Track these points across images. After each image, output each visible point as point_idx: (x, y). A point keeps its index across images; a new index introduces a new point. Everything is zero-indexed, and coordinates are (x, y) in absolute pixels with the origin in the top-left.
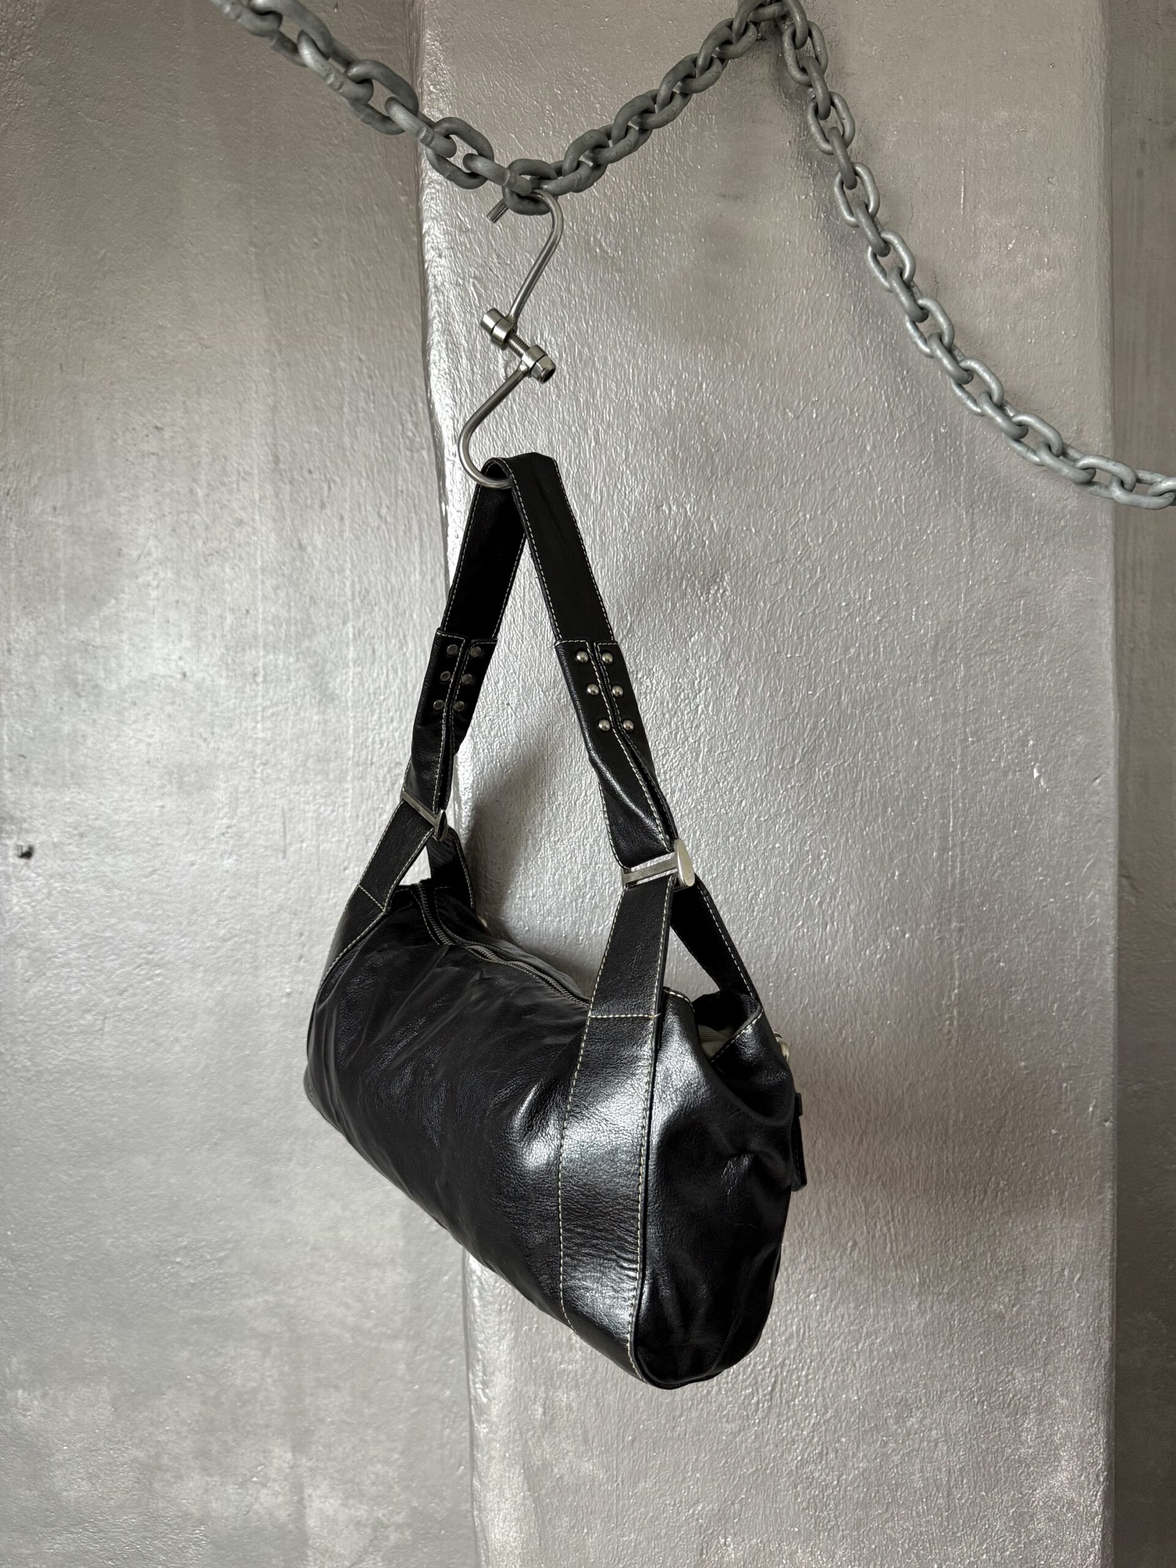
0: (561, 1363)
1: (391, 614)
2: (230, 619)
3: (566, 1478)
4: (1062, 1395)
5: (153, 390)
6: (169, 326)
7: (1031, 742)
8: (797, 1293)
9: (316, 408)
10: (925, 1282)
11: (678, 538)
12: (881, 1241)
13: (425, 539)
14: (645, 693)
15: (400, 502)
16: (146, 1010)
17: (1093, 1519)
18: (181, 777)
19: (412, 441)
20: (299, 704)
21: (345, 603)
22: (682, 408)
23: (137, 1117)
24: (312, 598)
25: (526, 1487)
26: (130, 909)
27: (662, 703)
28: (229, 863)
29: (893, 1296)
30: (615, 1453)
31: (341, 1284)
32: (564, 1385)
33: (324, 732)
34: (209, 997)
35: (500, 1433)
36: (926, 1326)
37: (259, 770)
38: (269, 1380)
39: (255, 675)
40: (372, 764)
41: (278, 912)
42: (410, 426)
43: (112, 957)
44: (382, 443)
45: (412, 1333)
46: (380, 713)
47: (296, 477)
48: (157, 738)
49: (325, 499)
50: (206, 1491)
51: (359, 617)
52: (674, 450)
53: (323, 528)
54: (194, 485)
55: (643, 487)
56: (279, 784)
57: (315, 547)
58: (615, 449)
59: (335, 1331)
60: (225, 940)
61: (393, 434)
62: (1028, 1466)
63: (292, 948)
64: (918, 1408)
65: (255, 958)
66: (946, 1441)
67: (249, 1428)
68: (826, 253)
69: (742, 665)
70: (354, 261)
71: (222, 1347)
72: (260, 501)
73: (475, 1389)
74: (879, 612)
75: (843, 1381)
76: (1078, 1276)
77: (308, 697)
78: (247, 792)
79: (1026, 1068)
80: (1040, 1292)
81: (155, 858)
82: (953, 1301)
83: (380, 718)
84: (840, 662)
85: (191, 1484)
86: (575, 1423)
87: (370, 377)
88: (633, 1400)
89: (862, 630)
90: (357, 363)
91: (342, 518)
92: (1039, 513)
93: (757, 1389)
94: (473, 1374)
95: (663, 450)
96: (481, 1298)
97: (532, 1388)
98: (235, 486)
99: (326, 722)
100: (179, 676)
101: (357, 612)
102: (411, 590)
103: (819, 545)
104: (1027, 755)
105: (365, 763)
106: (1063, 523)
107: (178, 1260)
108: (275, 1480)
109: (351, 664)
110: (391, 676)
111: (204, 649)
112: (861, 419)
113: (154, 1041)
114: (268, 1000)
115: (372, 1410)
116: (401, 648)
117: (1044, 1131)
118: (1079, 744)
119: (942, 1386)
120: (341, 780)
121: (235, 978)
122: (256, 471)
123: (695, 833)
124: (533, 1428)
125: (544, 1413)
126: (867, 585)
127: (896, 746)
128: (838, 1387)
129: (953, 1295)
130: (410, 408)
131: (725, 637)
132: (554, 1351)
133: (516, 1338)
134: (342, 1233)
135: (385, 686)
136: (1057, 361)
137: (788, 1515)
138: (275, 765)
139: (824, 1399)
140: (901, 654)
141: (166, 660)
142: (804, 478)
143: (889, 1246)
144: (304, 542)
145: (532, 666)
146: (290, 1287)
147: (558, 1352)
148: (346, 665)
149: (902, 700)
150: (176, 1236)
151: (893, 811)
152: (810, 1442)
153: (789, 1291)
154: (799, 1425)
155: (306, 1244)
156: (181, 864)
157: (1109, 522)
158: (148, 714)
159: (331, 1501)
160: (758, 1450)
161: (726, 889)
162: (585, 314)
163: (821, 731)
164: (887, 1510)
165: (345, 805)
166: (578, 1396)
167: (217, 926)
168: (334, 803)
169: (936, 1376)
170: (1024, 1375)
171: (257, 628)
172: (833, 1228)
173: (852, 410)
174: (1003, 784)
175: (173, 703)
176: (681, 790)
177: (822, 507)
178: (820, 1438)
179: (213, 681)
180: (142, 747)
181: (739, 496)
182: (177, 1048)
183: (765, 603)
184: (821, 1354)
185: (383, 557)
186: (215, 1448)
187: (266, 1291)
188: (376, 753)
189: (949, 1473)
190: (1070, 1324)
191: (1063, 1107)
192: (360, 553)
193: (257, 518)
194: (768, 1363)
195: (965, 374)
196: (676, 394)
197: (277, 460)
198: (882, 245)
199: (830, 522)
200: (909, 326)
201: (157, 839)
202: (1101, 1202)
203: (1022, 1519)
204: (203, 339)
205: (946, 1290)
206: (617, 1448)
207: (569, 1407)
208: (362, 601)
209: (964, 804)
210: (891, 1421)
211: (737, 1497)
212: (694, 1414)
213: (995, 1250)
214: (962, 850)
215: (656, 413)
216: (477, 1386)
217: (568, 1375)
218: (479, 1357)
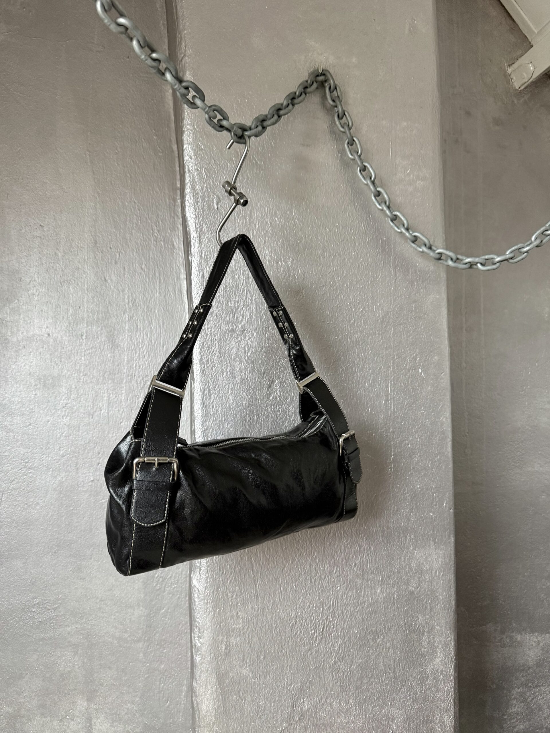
0: (233, 625)
1: (145, 310)
2: (71, 310)
3: (235, 677)
4: (437, 625)
5: (40, 209)
6: (49, 182)
7: (418, 359)
8: (332, 587)
9: (114, 221)
10: (383, 579)
12: (366, 563)
13: (161, 278)
15: (151, 263)
16: (23, 490)
17: (450, 677)
18: (45, 381)
19: (157, 238)
20: (102, 348)
21: (125, 305)
22: (286, 225)
23: (16, 541)
24: (109, 302)
25: (217, 684)
26: (17, 442)
28: (66, 420)
29: (371, 586)
30: (256, 664)
31: (113, 617)
32: (234, 635)
33: (113, 361)
34: (54, 483)
35: (206, 659)
36: (384, 598)
37: (82, 378)
38: (77, 666)
39: (82, 335)
40: (135, 375)
41: (89, 443)
42: (156, 231)
43: (8, 465)
44: (143, 238)
45: (146, 638)
46: (139, 353)
47: (104, 250)
48: (34, 363)
49: (117, 260)
50: (43, 726)
51: (131, 311)
52: (283, 240)
53: (116, 272)
54: (57, 252)
55: (271, 254)
56: (91, 385)
57: (112, 280)
58: (261, 239)
59: (110, 640)
60: (63, 456)
61: (149, 234)
62: (425, 656)
63: (94, 459)
64: (381, 634)
65: (77, 464)
66: (393, 648)
67: (66, 691)
68: (341, 169)
70: (133, 161)
71: (54, 652)
72: (87, 260)
73: (195, 640)
74: (361, 307)
75: (351, 625)
76: (442, 574)
77: (106, 346)
78: (76, 388)
79: (420, 488)
80: (428, 581)
81: (30, 418)
82: (394, 587)
83: (139, 355)
84: (347, 326)
85: (35, 723)
86: (239, 652)
87: (139, 210)
88: (264, 639)
89: (355, 314)
90: (133, 204)
91: (124, 268)
92: (420, 271)
93: (316, 631)
94: (194, 633)
95: (279, 241)
97: (220, 638)
98: (76, 252)
99: (114, 357)
100: (46, 335)
101: (130, 309)
102: (155, 300)
103: (339, 280)
104: (417, 363)
105: (132, 375)
106: (428, 275)
107: (34, 610)
108: (78, 717)
109: (126, 331)
110: (145, 337)
111: (58, 323)
112: (354, 233)
113: (27, 504)
114: (82, 484)
115: (126, 678)
116: (150, 325)
117: (427, 514)
118: (435, 360)
119: (391, 624)
120: (121, 382)
121: (67, 474)
122: (86, 247)
123: (291, 394)
124: (221, 655)
125: (226, 648)
126: (357, 296)
127: (369, 359)
128: (349, 627)
129: (394, 585)
130: (156, 223)
133: (214, 614)
134: (115, 592)
135: (142, 341)
136: (425, 215)
137: (329, 686)
138: (90, 376)
139: (344, 633)
140: (370, 324)
141: (41, 328)
142: (333, 255)
143: (369, 565)
144: (107, 278)
145: (226, 324)
146: (88, 620)
147: (232, 620)
148: (124, 332)
149: (371, 341)
150: (33, 598)
151: (368, 385)
152: (338, 652)
153: (329, 586)
154: (334, 645)
155: (97, 598)
156: (43, 421)
157: (445, 276)
158: (31, 352)
159: (105, 724)
160: (317, 658)
162: (249, 186)
163: (341, 353)
164: (370, 680)
165: (122, 394)
166: (241, 639)
167: (60, 449)
168: (116, 393)
169: (388, 620)
170: (422, 617)
171: (84, 315)
172: (347, 558)
173: (351, 229)
174: (408, 374)
175: (43, 347)
176: (286, 376)
177: (340, 265)
178: (342, 650)
179: (62, 337)
180: (27, 367)
181: (309, 260)
182: (38, 507)
183: (319, 302)
184: (342, 613)
185: (143, 286)
186: (48, 703)
187: (77, 623)
188: (137, 371)
189: (394, 662)
190: (440, 594)
191: (434, 504)
192: (132, 284)
193: (86, 267)
194: (321, 618)
195: (395, 217)
196: (284, 219)
197: (96, 243)
198: (363, 167)
199: (343, 272)
200: (373, 198)
201: (32, 409)
202: (449, 542)
203: (423, 680)
204: (64, 189)
205: (391, 583)
206: (257, 661)
207: (237, 645)
208: (133, 304)
209: (394, 382)
210: (371, 641)
211: (308, 680)
212: (290, 644)
213: (410, 564)
214: (394, 400)
215: (276, 226)
217: (236, 630)
218: (197, 625)
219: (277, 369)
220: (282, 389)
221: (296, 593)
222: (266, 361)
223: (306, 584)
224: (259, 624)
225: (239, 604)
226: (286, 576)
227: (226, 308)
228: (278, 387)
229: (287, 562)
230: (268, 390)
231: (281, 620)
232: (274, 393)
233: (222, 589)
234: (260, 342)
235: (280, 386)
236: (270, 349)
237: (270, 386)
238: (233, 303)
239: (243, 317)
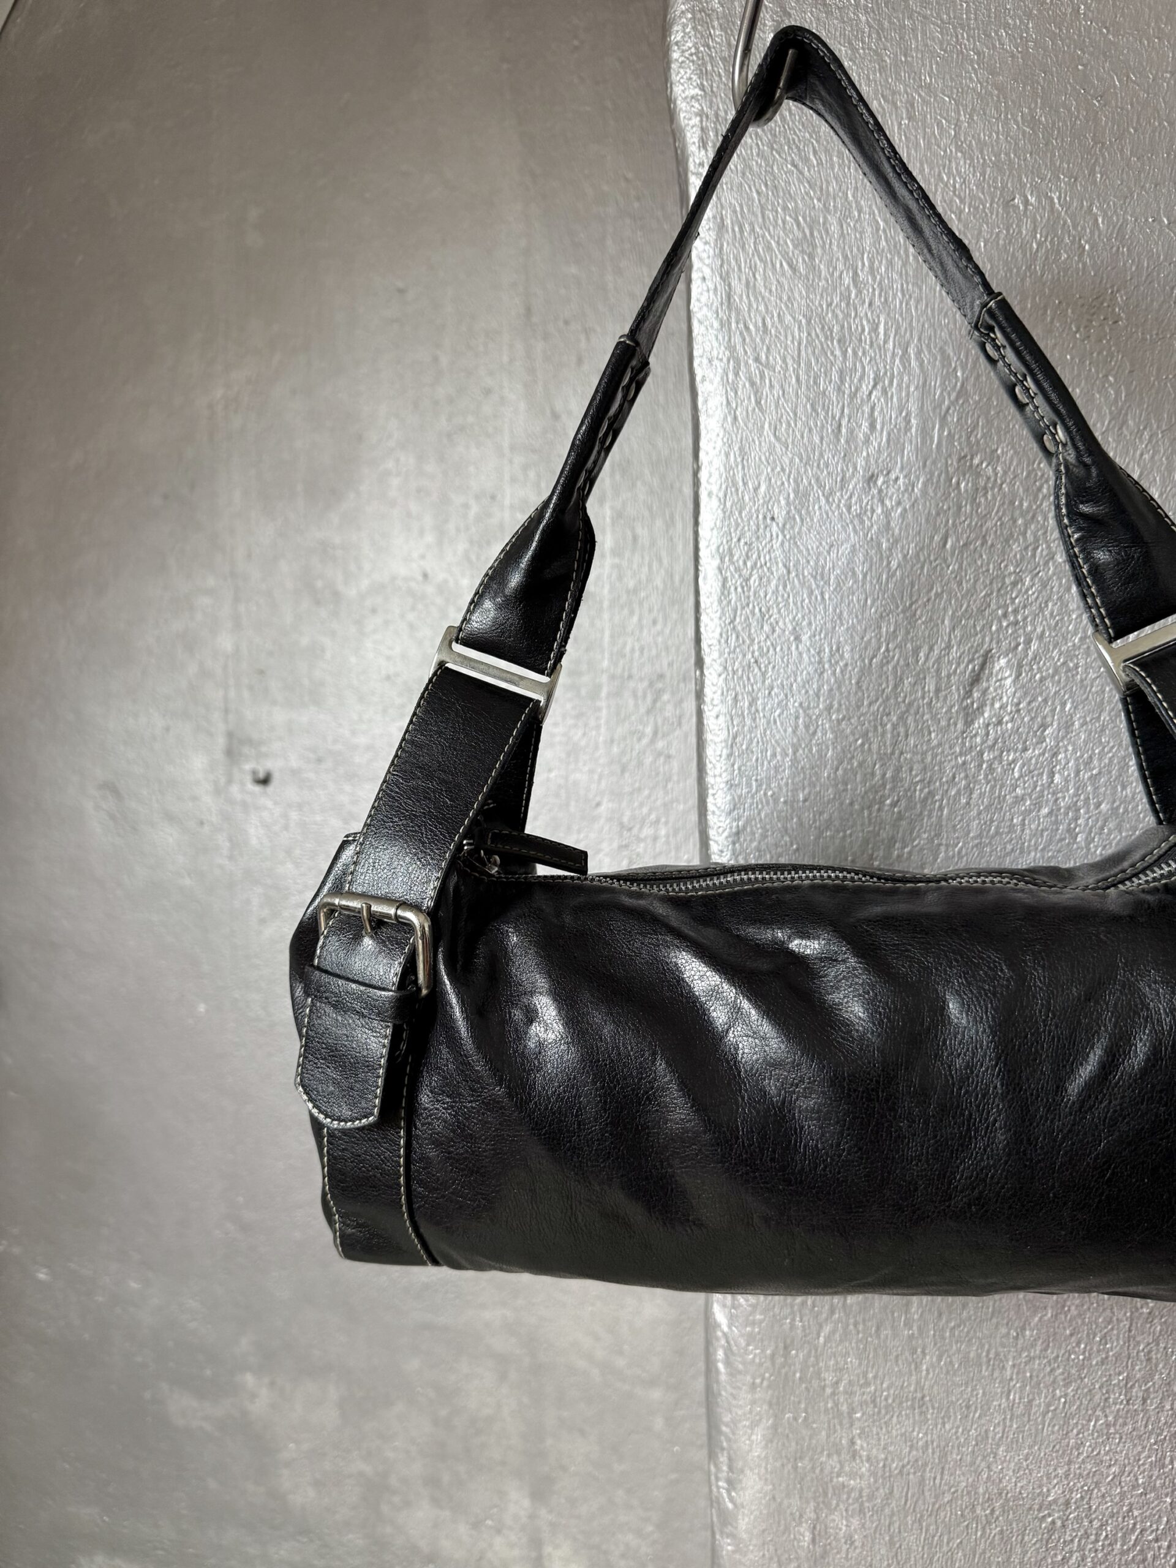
0: (838, 1476)
2: (474, 508)
5: (397, 247)
6: (414, 170)
9: (575, 245)
11: (1040, 245)
14: (985, 488)
27: (1012, 503)
35: (751, 1556)
38: (506, 1409)
46: (641, 613)
47: (550, 330)
48: (397, 647)
49: (583, 351)
50: (436, 1525)
51: (618, 495)
54: (438, 352)
55: (983, 174)
58: (939, 124)
59: (582, 1363)
67: (483, 1462)
69: (1146, 435)
70: (620, 61)
71: (455, 1362)
72: (510, 363)
73: (718, 1487)
83: (640, 620)
85: (420, 1514)
87: (639, 200)
88: (945, 1549)
90: (623, 183)
94: (716, 1466)
95: (1016, 116)
96: (728, 1363)
97: (795, 1502)
98: (483, 348)
100: (420, 578)
101: (616, 490)
105: (622, 676)
108: (511, 1528)
109: (607, 554)
110: (654, 567)
111: (447, 545)
115: (623, 1467)
116: (667, 530)
120: (595, 696)
122: (505, 328)
124: (797, 1559)
125: (813, 1540)
131: (1118, 393)
132: (829, 1456)
133: (775, 1427)
135: (647, 579)
141: (407, 560)
144: (559, 406)
145: (809, 458)
147: (835, 1457)
158: (388, 623)
161: (1114, 793)
165: (599, 726)
166: (863, 1526)
168: (586, 725)
175: (414, 609)
176: (1041, 637)
179: (456, 582)
180: (382, 661)
186: (446, 1478)
188: (635, 664)
193: (506, 384)
204: (449, 180)
207: (850, 1540)
215: (1003, 62)
216: (721, 1484)
217: (849, 1494)
218: (725, 1444)
219: (1005, 615)
220: (1027, 691)
221: (1066, 1422)
222: (960, 584)
223: (1106, 1400)
224: (927, 1494)
225: (858, 1415)
226: (1031, 1359)
227: (808, 399)
228: (1009, 682)
229: (1035, 1312)
230: (969, 694)
231: (1007, 1500)
232: (992, 705)
233: (801, 1355)
234: (938, 514)
235: (1019, 675)
236: (976, 539)
237: (976, 679)
238: (835, 376)
239: (872, 426)
